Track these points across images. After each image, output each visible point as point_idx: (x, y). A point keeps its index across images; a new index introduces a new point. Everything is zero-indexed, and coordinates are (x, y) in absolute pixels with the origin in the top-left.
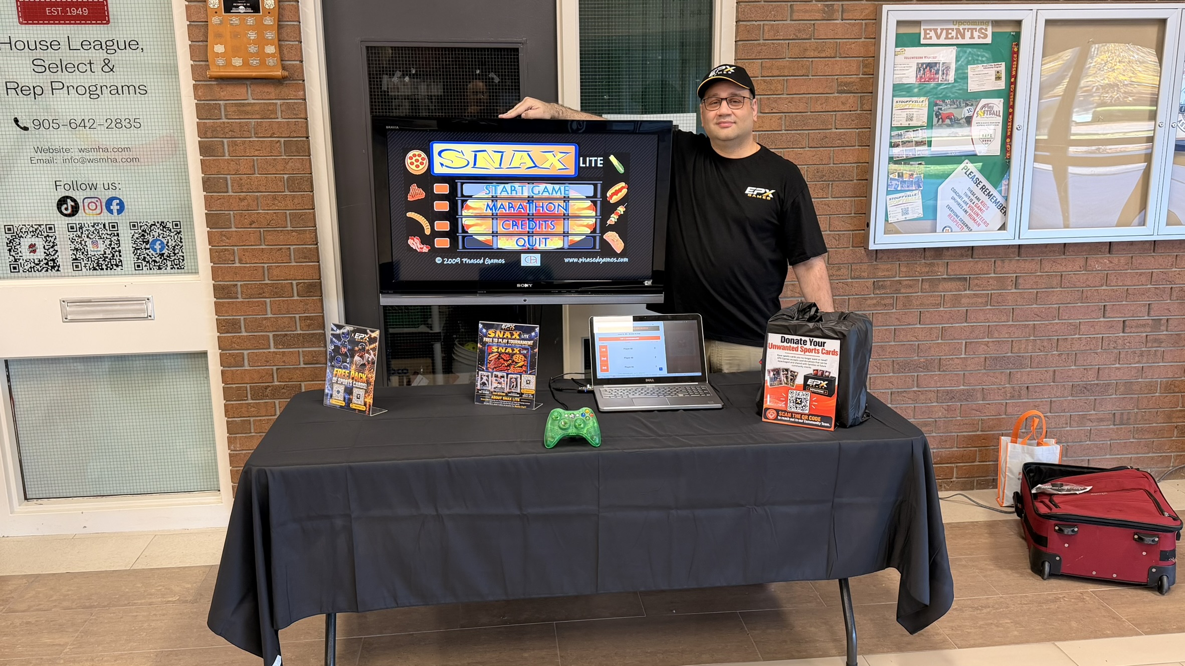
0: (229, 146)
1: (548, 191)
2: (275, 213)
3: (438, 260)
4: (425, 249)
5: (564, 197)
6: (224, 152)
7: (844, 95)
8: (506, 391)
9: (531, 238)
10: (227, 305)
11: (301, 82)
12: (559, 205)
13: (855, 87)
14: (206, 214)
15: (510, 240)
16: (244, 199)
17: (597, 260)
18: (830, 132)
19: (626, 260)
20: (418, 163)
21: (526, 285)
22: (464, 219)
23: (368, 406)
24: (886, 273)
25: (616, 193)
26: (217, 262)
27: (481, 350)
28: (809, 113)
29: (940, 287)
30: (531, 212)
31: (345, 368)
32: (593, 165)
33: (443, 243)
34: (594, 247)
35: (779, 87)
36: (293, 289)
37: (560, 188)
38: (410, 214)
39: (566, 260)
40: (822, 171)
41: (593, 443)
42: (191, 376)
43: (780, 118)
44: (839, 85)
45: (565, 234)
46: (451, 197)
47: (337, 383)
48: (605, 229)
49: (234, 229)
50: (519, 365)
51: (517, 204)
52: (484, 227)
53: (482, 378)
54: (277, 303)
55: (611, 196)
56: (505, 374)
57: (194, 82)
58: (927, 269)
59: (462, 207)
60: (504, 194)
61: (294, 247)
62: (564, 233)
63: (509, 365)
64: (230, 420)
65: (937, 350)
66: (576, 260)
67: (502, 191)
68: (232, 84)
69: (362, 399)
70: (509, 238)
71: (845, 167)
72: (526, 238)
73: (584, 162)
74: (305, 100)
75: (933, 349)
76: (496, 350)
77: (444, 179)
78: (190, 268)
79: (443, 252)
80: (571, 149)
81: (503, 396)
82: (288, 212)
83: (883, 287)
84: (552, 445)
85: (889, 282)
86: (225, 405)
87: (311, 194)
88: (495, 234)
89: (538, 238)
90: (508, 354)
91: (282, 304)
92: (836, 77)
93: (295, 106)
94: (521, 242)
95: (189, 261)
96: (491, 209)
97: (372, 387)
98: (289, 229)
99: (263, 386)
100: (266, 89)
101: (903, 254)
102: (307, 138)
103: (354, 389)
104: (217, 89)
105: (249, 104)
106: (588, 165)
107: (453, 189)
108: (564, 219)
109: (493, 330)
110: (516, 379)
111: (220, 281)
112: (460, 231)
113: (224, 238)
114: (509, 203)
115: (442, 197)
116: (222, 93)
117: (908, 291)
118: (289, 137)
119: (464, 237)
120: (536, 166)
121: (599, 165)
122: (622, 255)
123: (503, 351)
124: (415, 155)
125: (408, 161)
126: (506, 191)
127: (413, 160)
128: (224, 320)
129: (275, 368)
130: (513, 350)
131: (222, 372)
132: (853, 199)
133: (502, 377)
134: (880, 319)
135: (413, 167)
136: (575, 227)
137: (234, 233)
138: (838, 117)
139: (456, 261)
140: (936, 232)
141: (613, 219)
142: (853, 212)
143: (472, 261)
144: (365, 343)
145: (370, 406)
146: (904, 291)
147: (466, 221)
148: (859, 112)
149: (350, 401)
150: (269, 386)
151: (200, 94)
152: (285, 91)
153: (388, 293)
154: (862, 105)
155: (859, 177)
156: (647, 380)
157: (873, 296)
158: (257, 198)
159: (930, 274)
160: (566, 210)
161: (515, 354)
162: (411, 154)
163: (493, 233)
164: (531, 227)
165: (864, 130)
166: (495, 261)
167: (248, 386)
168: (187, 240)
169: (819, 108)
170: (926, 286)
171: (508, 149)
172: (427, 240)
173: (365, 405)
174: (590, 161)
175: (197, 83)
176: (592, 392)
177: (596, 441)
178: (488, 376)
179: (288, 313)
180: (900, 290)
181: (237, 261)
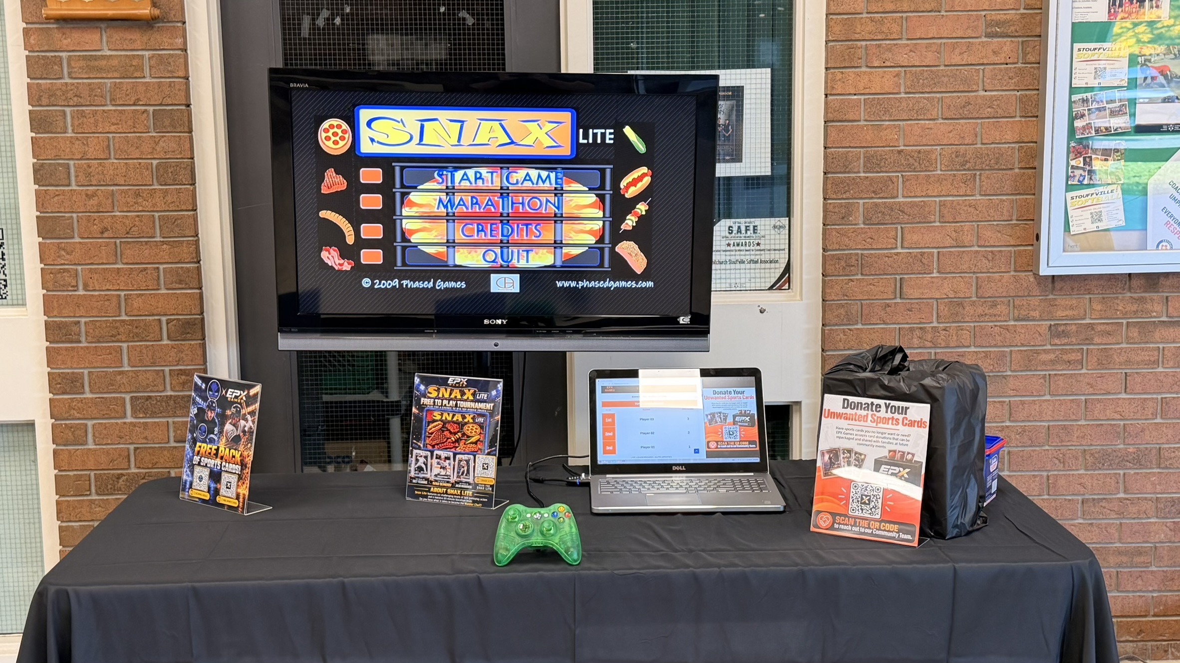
0: (72, 118)
1: (530, 180)
2: (138, 216)
3: (366, 283)
4: (347, 266)
5: (556, 189)
6: (66, 128)
7: (995, 40)
8: (453, 480)
9: (505, 250)
10: (64, 352)
11: (179, 24)
12: (547, 201)
13: (1013, 28)
14: (37, 217)
15: (473, 253)
16: (94, 194)
17: (607, 284)
18: (976, 97)
19: (650, 284)
20: (337, 138)
21: (499, 322)
22: (404, 221)
23: (241, 500)
24: (1070, 313)
25: (634, 183)
26: (51, 288)
27: (416, 416)
28: (942, 68)
29: (1157, 335)
30: (506, 211)
31: (212, 441)
32: (599, 141)
33: (372, 257)
34: (601, 265)
35: (895, 28)
36: (161, 328)
37: (548, 176)
38: (324, 214)
39: (559, 284)
40: (964, 155)
41: (569, 559)
42: (12, 459)
43: (898, 75)
44: (988, 25)
45: (557, 245)
46: (385, 189)
47: (199, 464)
48: (618, 236)
49: (77, 240)
50: (473, 439)
51: (484, 199)
52: (434, 233)
53: (417, 460)
54: (138, 349)
55: (627, 187)
56: (451, 454)
57: (24, 25)
58: (1134, 307)
59: (402, 203)
60: (465, 184)
61: (165, 266)
62: (555, 242)
63: (458, 441)
64: (64, 524)
65: (1154, 433)
66: (573, 284)
67: (462, 179)
68: (79, 28)
69: (234, 489)
70: (472, 250)
71: (1000, 149)
72: (498, 250)
73: (586, 136)
74: (186, 50)
75: (1147, 432)
76: (439, 417)
77: (374, 160)
78: (15, 297)
79: (373, 271)
80: (566, 117)
81: (447, 488)
82: (157, 215)
83: (1065, 334)
84: (505, 561)
85: (1074, 327)
86: (58, 503)
87: (191, 187)
88: (451, 244)
89: (516, 251)
90: (457, 423)
91: (144, 351)
92: (984, 13)
93: (170, 60)
94: (491, 256)
95: (14, 287)
96: (446, 207)
97: (248, 471)
98: (158, 239)
99: (113, 475)
100: (128, 35)
101: (1095, 283)
102: (188, 106)
103: (223, 474)
104: (57, 35)
105: (103, 57)
106: (591, 141)
107: (389, 175)
108: (555, 222)
109: (434, 387)
110: (468, 461)
111: (56, 316)
112: (399, 239)
113: (63, 253)
114: (472, 197)
115: (371, 189)
116: (65, 42)
117: (1105, 340)
118: (161, 105)
119: (404, 249)
120: (512, 142)
121: (608, 141)
122: (645, 276)
123: (449, 418)
124: (332, 126)
125: (322, 135)
126: (468, 179)
127: (330, 134)
128: (59, 374)
129: (132, 447)
130: (464, 417)
131: (55, 452)
132: (1014, 197)
133: (448, 458)
134: (1061, 383)
135: (330, 144)
136: (572, 234)
137: (78, 245)
138: (988, 74)
139: (393, 284)
140: (1146, 249)
141: (630, 222)
142: (1014, 217)
143: (417, 285)
144: (240, 404)
145: (244, 498)
146: (1099, 342)
147: (407, 225)
148: (1020, 65)
149: (217, 492)
150: (122, 475)
151: (33, 42)
152: (156, 37)
153: (290, 332)
154: (1025, 54)
155: (1023, 165)
156: (674, 468)
157: (1049, 347)
158: (113, 193)
159: (1139, 314)
160: (558, 208)
161: (466, 423)
162: (326, 124)
163: (448, 241)
164: (505, 233)
165: (1028, 93)
166: (452, 284)
167: (92, 474)
168: (12, 257)
169: (957, 60)
170: (1134, 333)
171: (471, 116)
172: (349, 252)
173: (238, 498)
174: (595, 135)
175: (30, 26)
176: (587, 485)
177: (573, 555)
178: (426, 457)
179: (154, 364)
180: (1092, 339)
181: (81, 287)
